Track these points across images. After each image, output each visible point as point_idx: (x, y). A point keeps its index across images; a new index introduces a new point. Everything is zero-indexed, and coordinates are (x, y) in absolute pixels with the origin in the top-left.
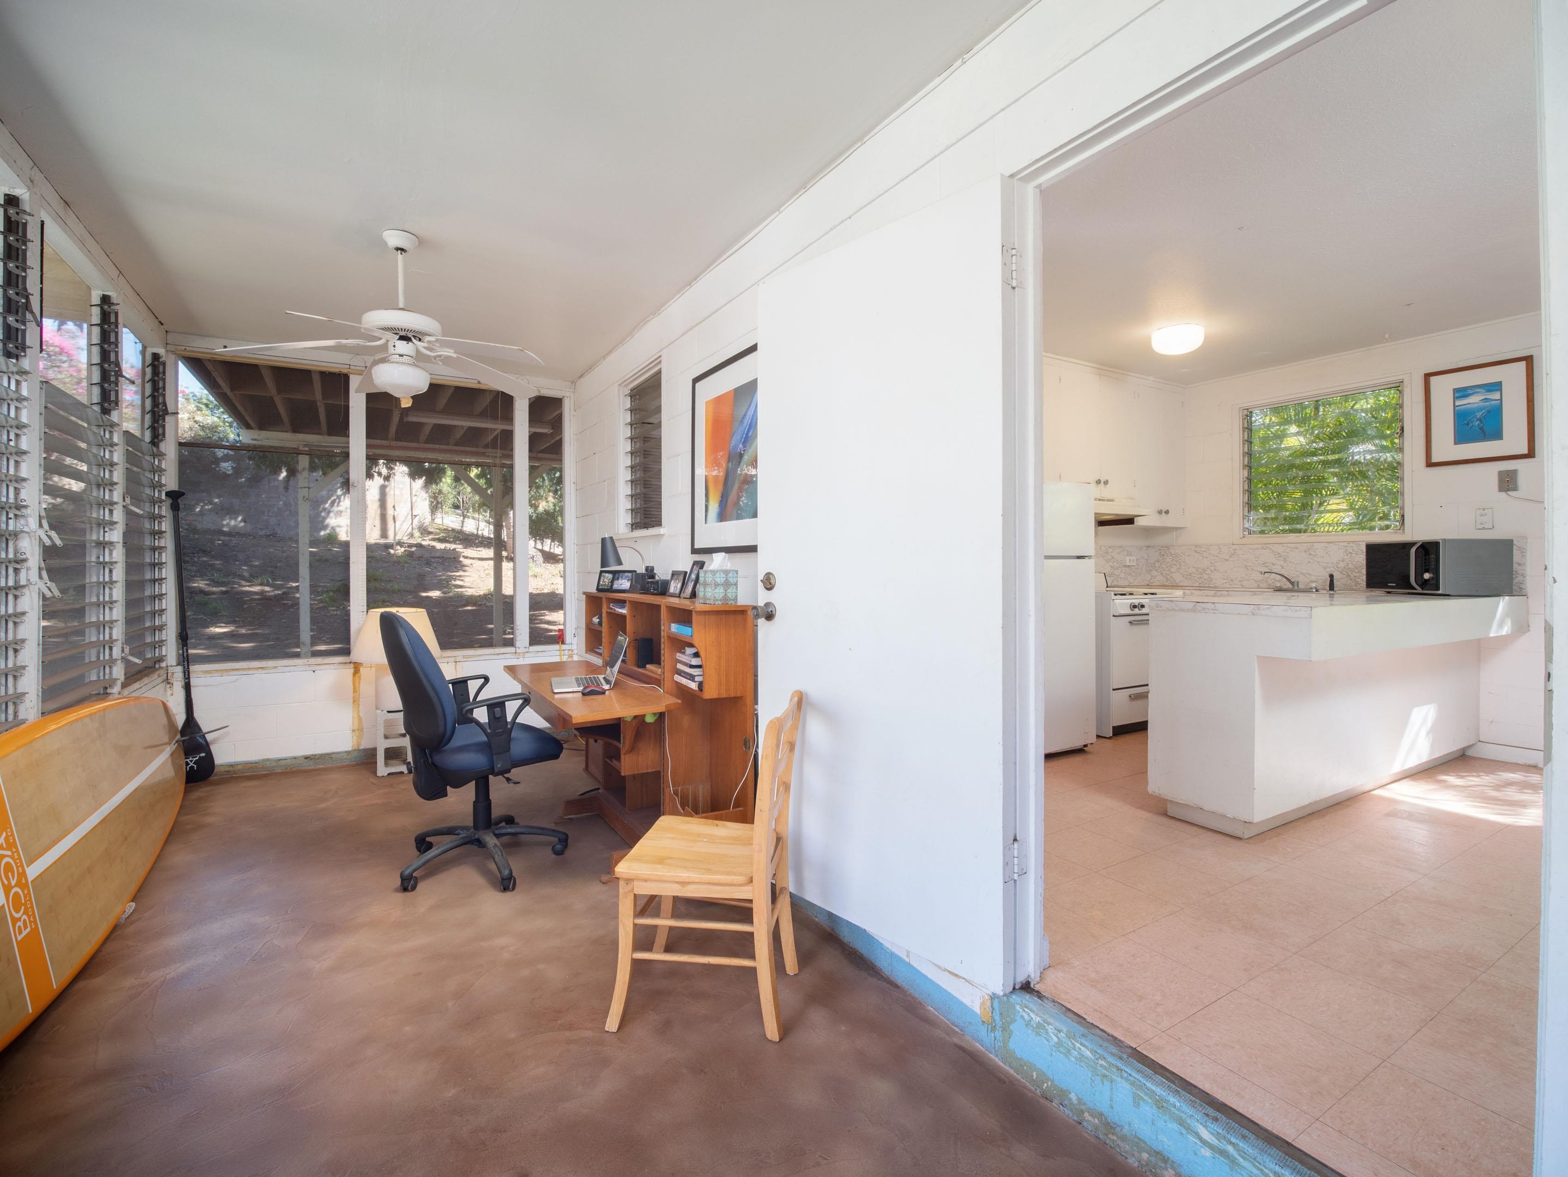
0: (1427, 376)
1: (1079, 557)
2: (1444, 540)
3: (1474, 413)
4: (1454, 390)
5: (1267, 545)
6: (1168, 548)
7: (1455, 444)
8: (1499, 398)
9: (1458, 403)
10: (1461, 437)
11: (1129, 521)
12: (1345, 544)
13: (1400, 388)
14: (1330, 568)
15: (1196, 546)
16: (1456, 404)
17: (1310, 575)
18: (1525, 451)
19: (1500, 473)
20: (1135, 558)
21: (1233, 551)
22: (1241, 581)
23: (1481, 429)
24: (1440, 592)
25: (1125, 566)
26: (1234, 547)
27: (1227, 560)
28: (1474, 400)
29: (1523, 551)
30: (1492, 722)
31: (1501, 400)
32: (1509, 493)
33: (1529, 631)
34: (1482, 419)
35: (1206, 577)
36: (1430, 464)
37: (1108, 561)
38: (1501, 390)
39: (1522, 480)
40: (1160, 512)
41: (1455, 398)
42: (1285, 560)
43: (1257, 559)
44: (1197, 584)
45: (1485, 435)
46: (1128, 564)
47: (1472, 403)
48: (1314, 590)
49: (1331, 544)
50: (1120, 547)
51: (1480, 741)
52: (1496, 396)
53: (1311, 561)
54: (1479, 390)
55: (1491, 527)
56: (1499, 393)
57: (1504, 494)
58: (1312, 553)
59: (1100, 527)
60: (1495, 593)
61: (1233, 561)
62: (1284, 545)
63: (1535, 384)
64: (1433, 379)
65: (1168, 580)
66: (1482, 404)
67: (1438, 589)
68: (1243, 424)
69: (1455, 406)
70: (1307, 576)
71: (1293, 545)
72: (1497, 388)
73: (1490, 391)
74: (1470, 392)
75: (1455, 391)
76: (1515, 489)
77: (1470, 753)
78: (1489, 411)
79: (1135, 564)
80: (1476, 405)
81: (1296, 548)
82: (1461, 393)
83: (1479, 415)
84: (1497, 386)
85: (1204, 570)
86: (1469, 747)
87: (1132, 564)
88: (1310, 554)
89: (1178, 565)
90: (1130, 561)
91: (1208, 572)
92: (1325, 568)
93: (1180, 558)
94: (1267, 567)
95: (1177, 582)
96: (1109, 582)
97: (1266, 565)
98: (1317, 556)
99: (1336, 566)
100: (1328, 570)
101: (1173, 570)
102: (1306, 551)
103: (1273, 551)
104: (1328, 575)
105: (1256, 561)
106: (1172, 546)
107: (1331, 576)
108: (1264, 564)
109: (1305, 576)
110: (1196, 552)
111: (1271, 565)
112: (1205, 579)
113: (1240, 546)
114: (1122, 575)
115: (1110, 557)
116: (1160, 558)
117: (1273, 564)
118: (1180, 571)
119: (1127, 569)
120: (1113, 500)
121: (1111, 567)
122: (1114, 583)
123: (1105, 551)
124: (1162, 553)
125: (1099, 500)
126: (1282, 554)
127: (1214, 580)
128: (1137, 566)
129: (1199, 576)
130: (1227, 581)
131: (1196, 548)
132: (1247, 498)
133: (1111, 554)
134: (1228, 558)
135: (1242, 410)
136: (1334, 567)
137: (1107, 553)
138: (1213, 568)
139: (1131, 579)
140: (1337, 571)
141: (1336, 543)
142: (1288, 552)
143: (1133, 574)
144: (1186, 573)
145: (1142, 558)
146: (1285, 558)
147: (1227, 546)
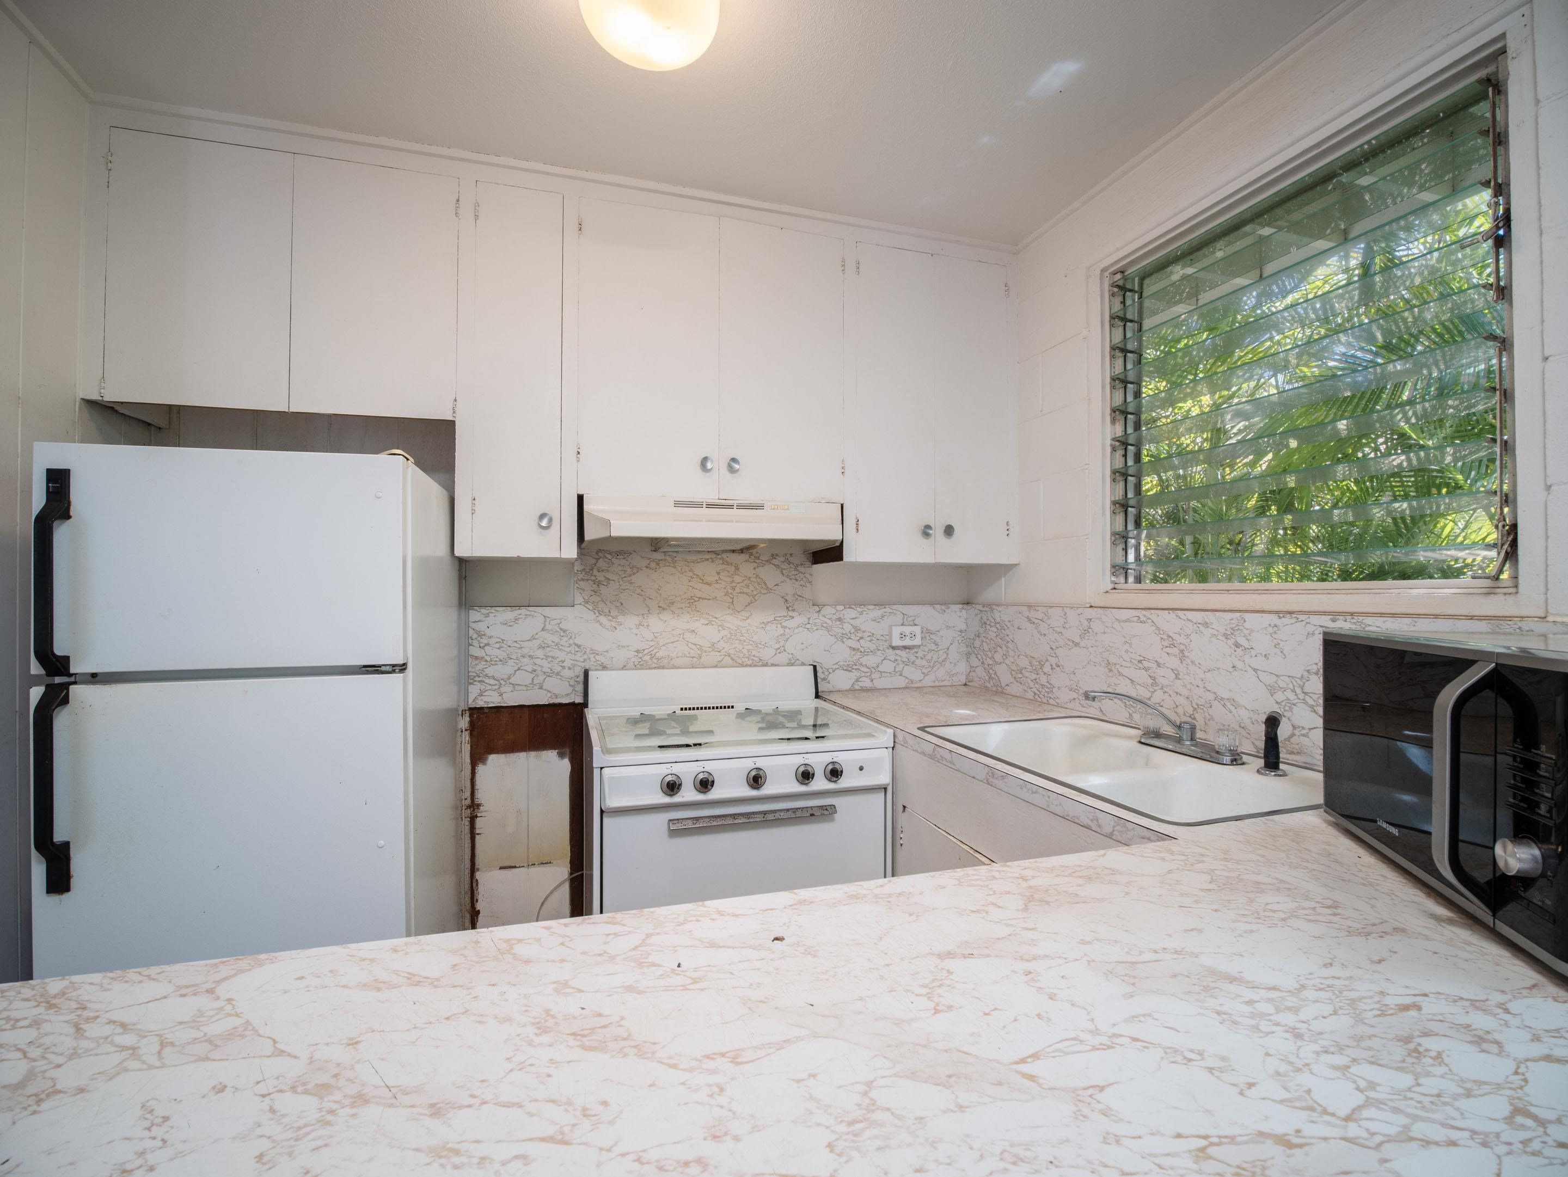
5: (1147, 613)
6: (992, 606)
12: (1273, 619)
14: (1284, 690)
15: (1030, 607)
17: (1237, 705)
20: (917, 630)
21: (1085, 623)
25: (894, 648)
26: (1095, 612)
27: (1077, 645)
37: (842, 638)
40: (931, 531)
42: (1182, 657)
43: (1127, 646)
46: (896, 642)
48: (1227, 759)
49: (1288, 620)
53: (1240, 665)
58: (1242, 641)
61: (1087, 647)
62: (1180, 613)
70: (1228, 704)
71: (1199, 616)
79: (917, 641)
81: (1206, 625)
85: (1042, 663)
87: (907, 642)
88: (1237, 645)
89: (1004, 648)
90: (902, 636)
91: (1047, 669)
92: (1272, 690)
93: (1007, 631)
94: (1146, 669)
95: (1003, 685)
96: (838, 680)
97: (1146, 664)
98: (1253, 653)
99: (1302, 687)
100: (1280, 696)
101: (998, 657)
102: (1226, 636)
103: (1158, 628)
104: (1264, 718)
105: (1127, 651)
106: (998, 605)
107: (1272, 722)
108: (1140, 661)
109: (1224, 706)
110: (1029, 619)
111: (1155, 666)
112: (1043, 686)
113: (1100, 611)
114: (887, 666)
115: (848, 628)
116: (981, 631)
117: (1159, 665)
118: (1007, 661)
119: (902, 653)
120: (760, 507)
121: (854, 649)
122: (861, 684)
123: (834, 617)
124: (985, 619)
125: (710, 506)
126: (1174, 636)
127: (1055, 690)
128: (933, 647)
129: (1034, 676)
130: (1075, 695)
131: (1029, 611)
132: (1122, 492)
133: (852, 622)
134: (1077, 640)
135: (1107, 274)
136: (1294, 691)
137: (840, 619)
138: (1053, 661)
139: (913, 674)
140: (1305, 702)
141: (1301, 617)
142: (1188, 636)
143: (919, 662)
144: (1015, 668)
145: (948, 627)
146: (1182, 651)
147: (1080, 611)
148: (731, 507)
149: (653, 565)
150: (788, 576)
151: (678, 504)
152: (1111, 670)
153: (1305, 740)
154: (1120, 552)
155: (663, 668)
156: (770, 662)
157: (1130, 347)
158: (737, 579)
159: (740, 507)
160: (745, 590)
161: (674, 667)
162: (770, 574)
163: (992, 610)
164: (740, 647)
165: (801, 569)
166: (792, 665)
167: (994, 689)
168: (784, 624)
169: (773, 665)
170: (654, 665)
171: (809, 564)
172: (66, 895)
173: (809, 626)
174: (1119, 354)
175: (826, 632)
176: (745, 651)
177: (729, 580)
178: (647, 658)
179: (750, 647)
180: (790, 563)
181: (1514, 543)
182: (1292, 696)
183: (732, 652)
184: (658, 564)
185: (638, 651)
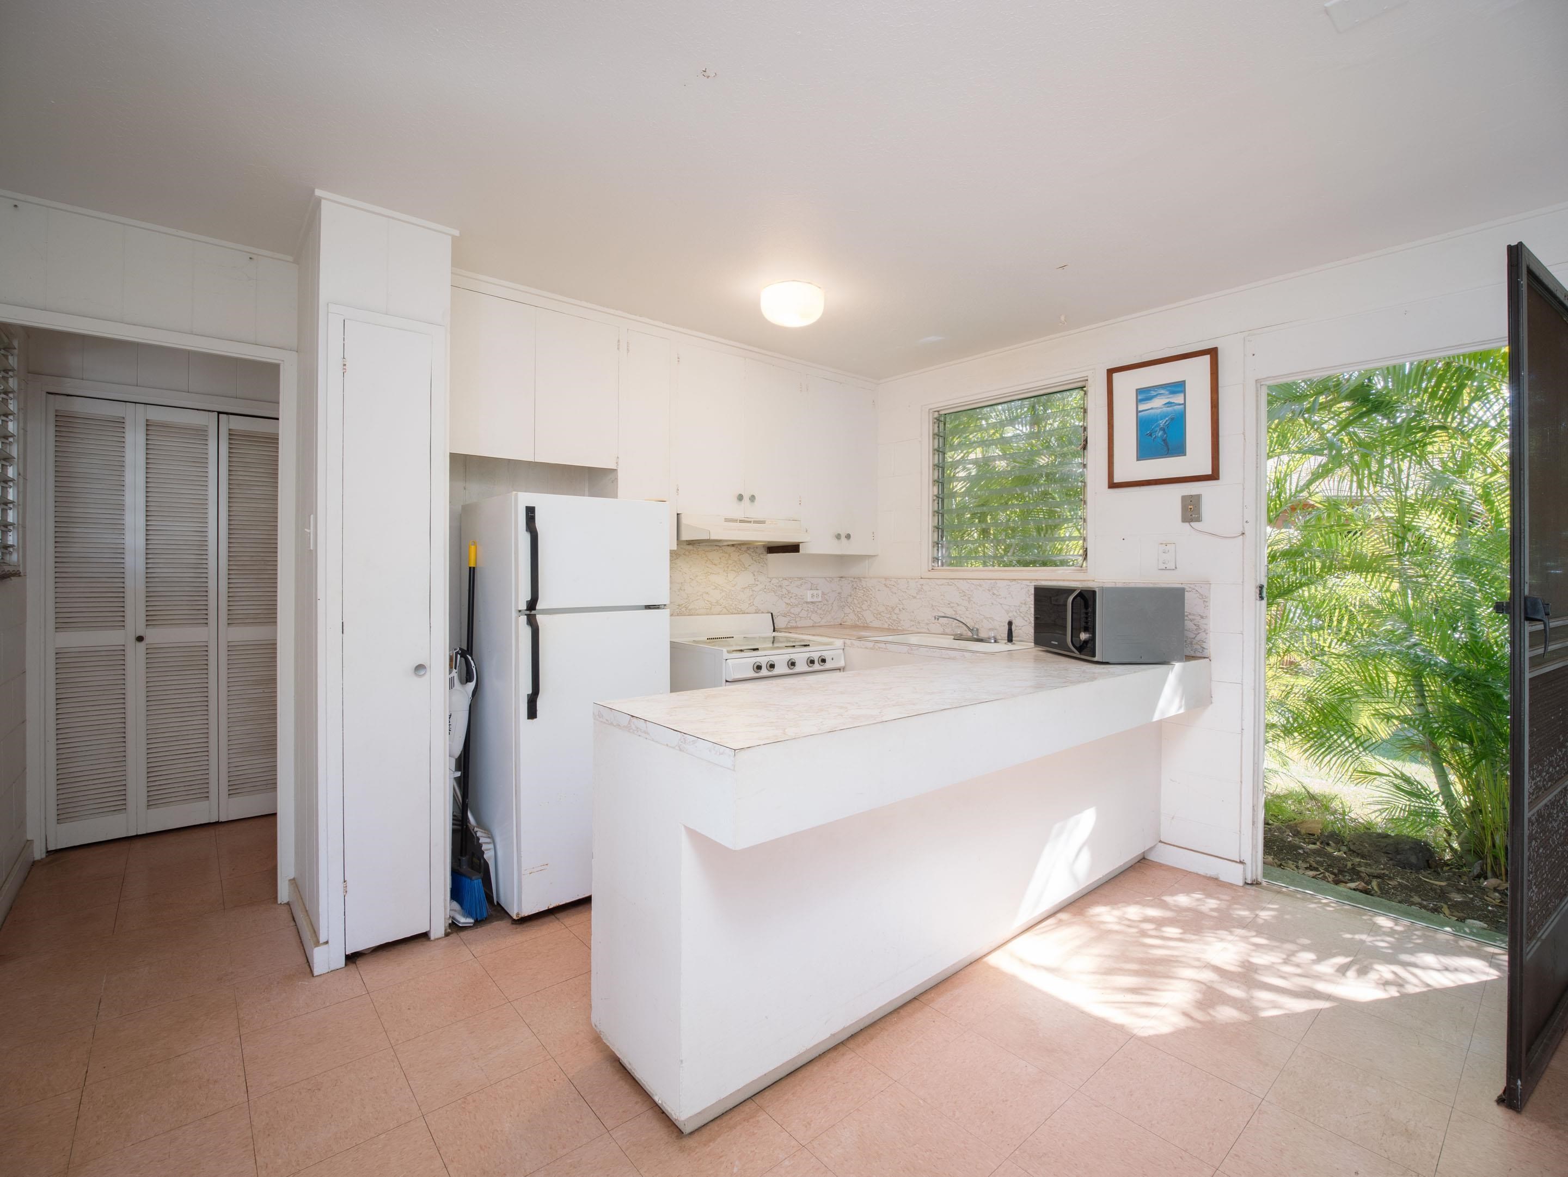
0: (1111, 372)
1: (648, 607)
2: (1102, 589)
3: (1157, 420)
4: (1137, 390)
5: (953, 581)
6: (859, 579)
7: (1138, 460)
8: (1183, 402)
9: (1141, 407)
10: (1146, 450)
11: (794, 548)
13: (1085, 389)
14: (1012, 611)
15: (886, 579)
16: (1139, 409)
17: (994, 620)
18: (1209, 471)
19: (1184, 498)
20: (820, 592)
21: (919, 586)
22: (927, 624)
23: (1164, 440)
24: (1096, 659)
25: (807, 603)
26: (922, 581)
27: (915, 597)
28: (1157, 404)
29: (1205, 599)
30: (1173, 818)
31: (1184, 404)
32: (1192, 524)
33: (1212, 703)
34: (1166, 428)
35: (895, 617)
36: (1113, 485)
37: (782, 597)
38: (1184, 392)
39: (1207, 508)
40: (838, 537)
41: (1138, 401)
42: (969, 600)
43: (942, 597)
44: (886, 626)
45: (1168, 450)
46: (809, 599)
47: (1156, 408)
48: (993, 641)
49: (1014, 583)
50: (801, 578)
51: (1160, 841)
52: (1178, 399)
53: (994, 602)
54: (1162, 392)
55: (1174, 568)
56: (1182, 395)
57: (1187, 524)
58: (995, 592)
59: (770, 555)
60: (1163, 661)
61: (920, 599)
62: (969, 581)
63: (1220, 385)
64: (1116, 376)
65: (859, 619)
66: (1165, 409)
67: (1094, 656)
68: (933, 430)
69: (1138, 412)
70: (990, 620)
72: (1179, 389)
73: (1173, 393)
74: (1153, 393)
75: (1139, 391)
76: (1198, 519)
77: (1152, 857)
78: (1172, 419)
79: (820, 599)
80: (1159, 411)
81: (980, 586)
82: (1144, 394)
83: (1162, 423)
84: (1178, 387)
85: (893, 609)
86: (1151, 849)
87: (815, 599)
88: (994, 594)
89: (869, 602)
90: (813, 596)
91: (897, 611)
92: (1008, 612)
93: (871, 592)
94: (952, 607)
95: (868, 622)
96: (780, 623)
97: (952, 605)
98: (1000, 597)
99: (1019, 610)
100: (1011, 614)
101: (864, 607)
102: (989, 590)
103: (958, 588)
104: (1007, 622)
105: (942, 599)
106: (864, 578)
107: (1010, 624)
108: (949, 604)
109: (988, 621)
110: (886, 585)
111: (956, 605)
112: (894, 620)
113: (928, 580)
114: (804, 614)
115: (784, 591)
116: (853, 593)
117: (958, 605)
118: (870, 609)
119: (811, 606)
120: (763, 522)
121: (787, 604)
122: (791, 624)
123: (778, 585)
124: (855, 586)
125: (741, 521)
126: (967, 591)
127: (901, 622)
128: (826, 602)
129: (889, 616)
130: (914, 623)
131: (886, 580)
132: (936, 521)
133: (787, 587)
134: (915, 595)
135: (931, 411)
136: (1016, 612)
137: (780, 586)
138: (901, 607)
139: (815, 618)
140: (1020, 616)
141: (1019, 581)
142: (972, 591)
143: (819, 612)
144: (876, 612)
145: (833, 591)
146: (969, 598)
147: (916, 580)
148: (750, 522)
149: (687, 553)
150: (755, 561)
151: (727, 520)
152: (933, 609)
153: (1020, 631)
154: (936, 551)
155: (692, 615)
156: (746, 612)
157: (941, 450)
158: (730, 562)
159: (755, 522)
160: (735, 569)
161: (698, 615)
162: (746, 558)
163: (861, 580)
164: (731, 602)
165: (762, 556)
166: (757, 613)
167: (862, 625)
168: (753, 589)
169: (747, 613)
170: (687, 614)
171: (765, 553)
172: (535, 720)
173: (765, 590)
174: (937, 453)
175: (773, 594)
176: (733, 605)
177: (726, 562)
178: (684, 609)
179: (736, 603)
180: (756, 553)
181: (1086, 555)
182: (1015, 614)
183: (727, 605)
184: (689, 552)
185: (679, 605)
